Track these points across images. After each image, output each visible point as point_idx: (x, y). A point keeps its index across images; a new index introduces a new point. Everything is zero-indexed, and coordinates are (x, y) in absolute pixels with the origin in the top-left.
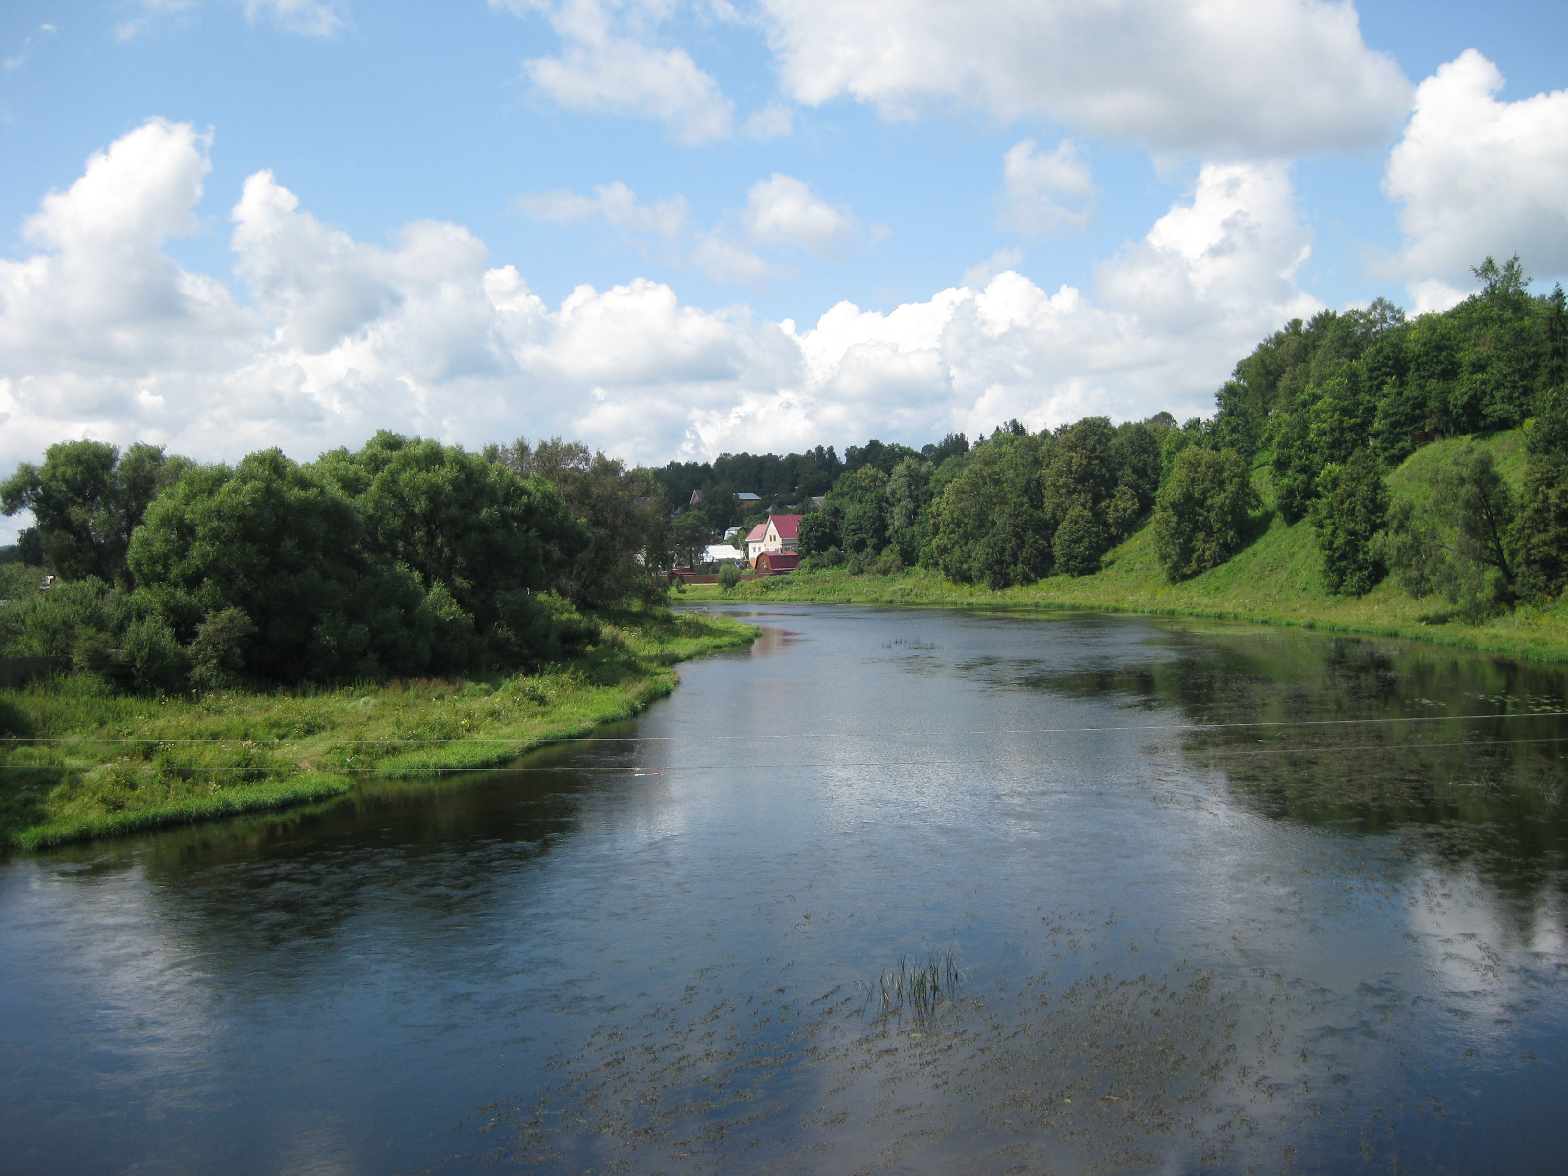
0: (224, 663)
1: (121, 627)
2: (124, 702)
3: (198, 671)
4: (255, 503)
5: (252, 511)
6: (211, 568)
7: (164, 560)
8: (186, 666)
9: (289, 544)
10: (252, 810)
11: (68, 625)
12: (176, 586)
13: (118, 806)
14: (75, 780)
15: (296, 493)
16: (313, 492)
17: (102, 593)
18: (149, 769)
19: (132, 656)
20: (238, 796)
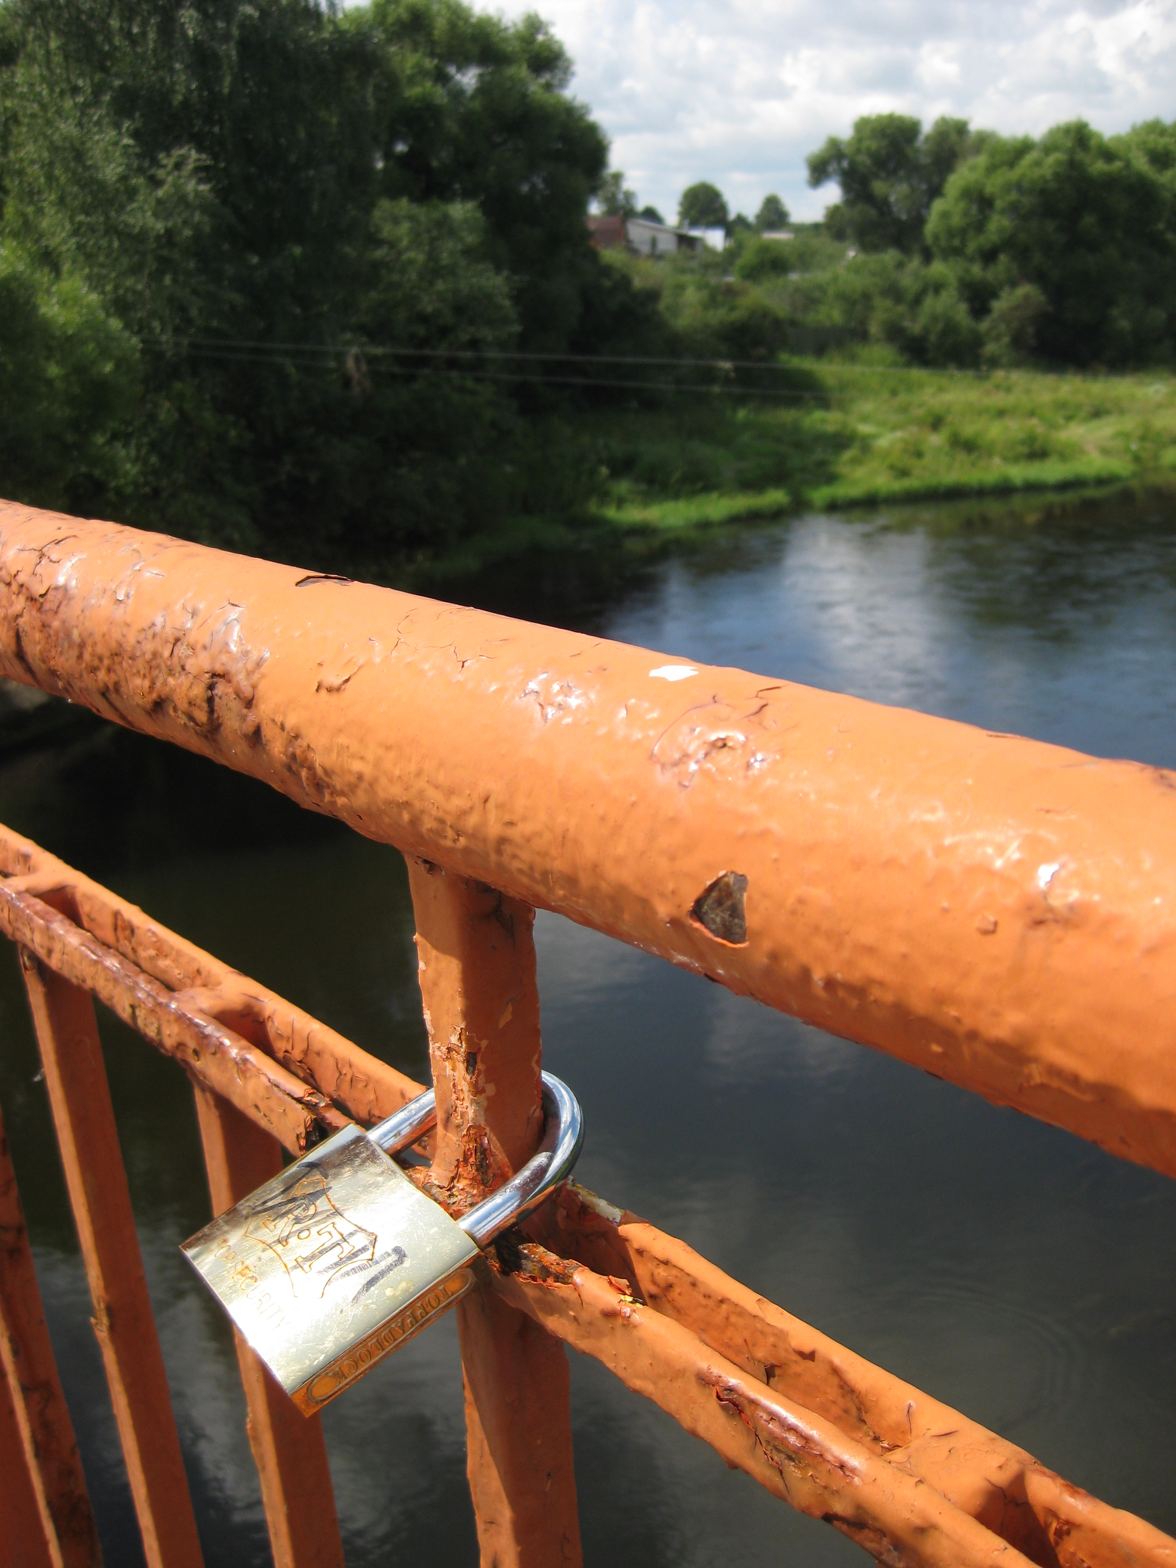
0: (1017, 341)
1: (917, 301)
2: (917, 374)
3: (990, 348)
4: (1057, 176)
5: (1053, 185)
6: (1008, 244)
7: (963, 232)
8: (978, 341)
9: (1089, 220)
10: (1033, 488)
11: (866, 297)
12: (971, 260)
13: (903, 473)
14: (866, 446)
15: (1099, 167)
16: (1118, 165)
17: (900, 265)
18: (936, 440)
19: (926, 330)
20: (1018, 473)
